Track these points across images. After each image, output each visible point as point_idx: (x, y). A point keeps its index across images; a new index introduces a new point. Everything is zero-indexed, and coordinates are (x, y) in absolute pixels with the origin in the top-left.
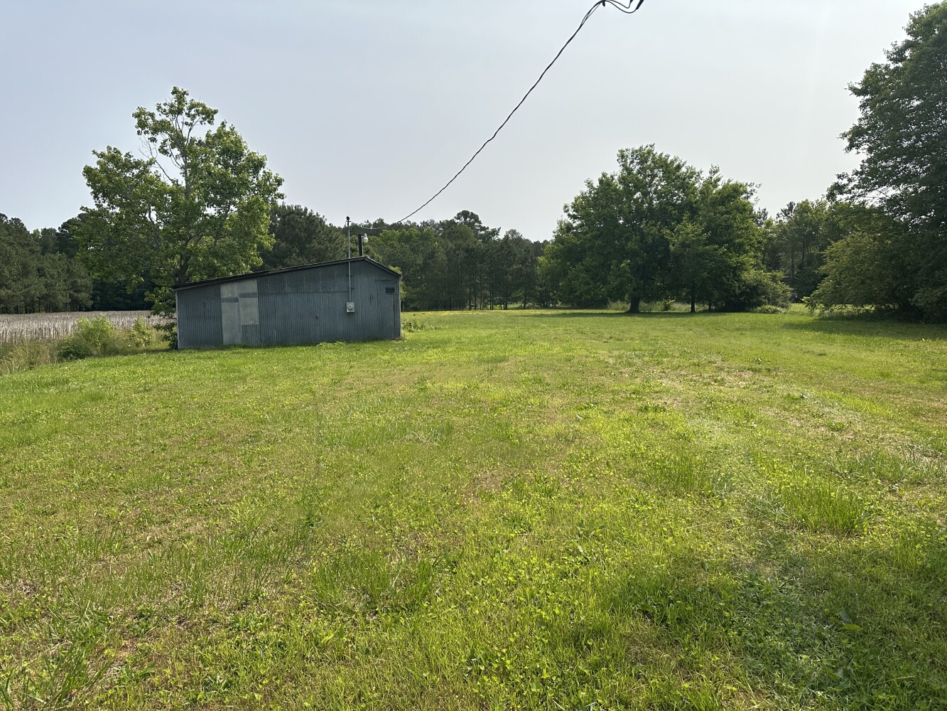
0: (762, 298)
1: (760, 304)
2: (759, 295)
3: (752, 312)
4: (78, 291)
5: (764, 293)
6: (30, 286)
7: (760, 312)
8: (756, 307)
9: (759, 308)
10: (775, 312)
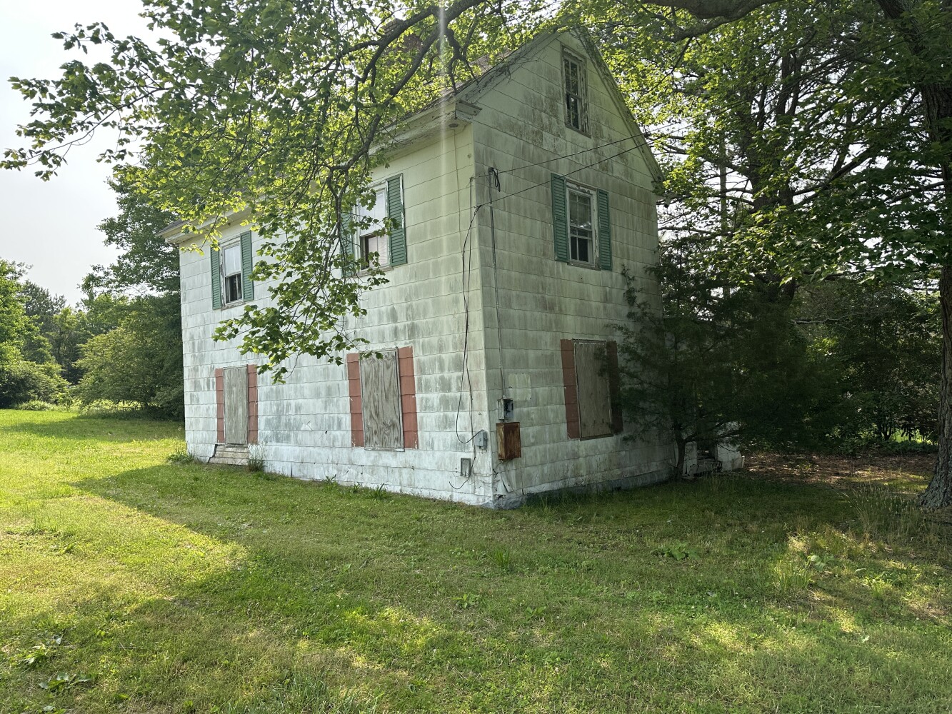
0: (31, 393)
1: (27, 399)
2: (29, 389)
3: (17, 409)
5: (34, 387)
7: (26, 409)
8: (21, 403)
9: (25, 405)
10: (42, 408)
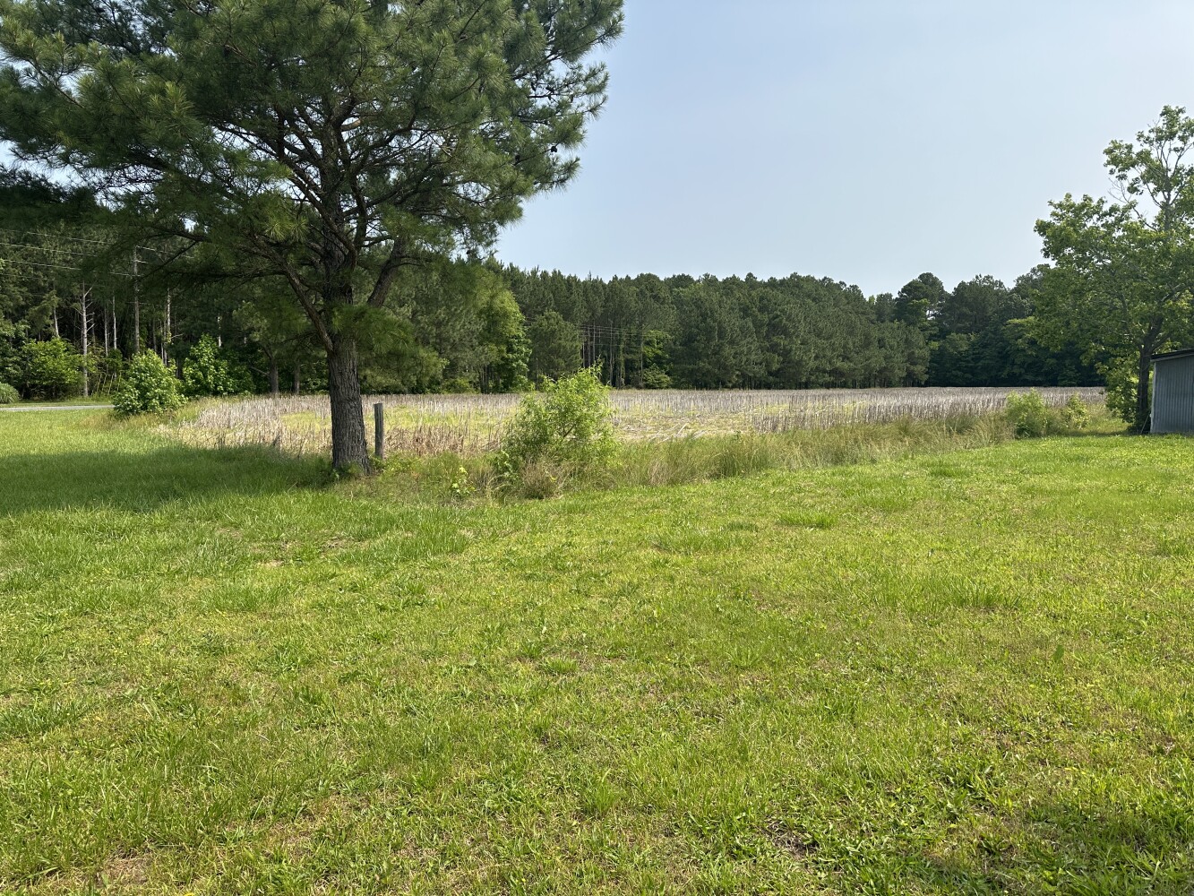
4: (914, 364)
6: (870, 358)
